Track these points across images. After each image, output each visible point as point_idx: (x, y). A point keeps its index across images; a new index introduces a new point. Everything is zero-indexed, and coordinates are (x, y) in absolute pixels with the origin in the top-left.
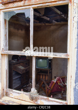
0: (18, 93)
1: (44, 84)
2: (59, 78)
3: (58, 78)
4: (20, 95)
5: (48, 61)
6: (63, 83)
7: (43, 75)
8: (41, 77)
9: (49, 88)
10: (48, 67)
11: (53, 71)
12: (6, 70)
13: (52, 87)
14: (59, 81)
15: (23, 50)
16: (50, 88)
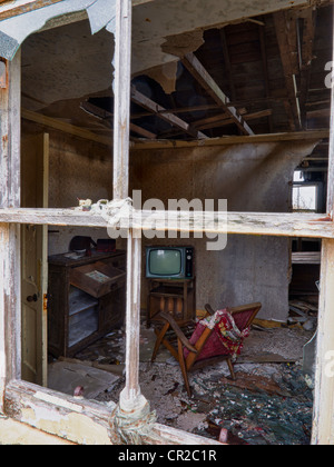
0: (58, 409)
1: (170, 328)
2: (226, 315)
3: (221, 313)
4: (66, 418)
5: (183, 255)
6: (237, 330)
7: (166, 299)
8: (162, 305)
9: (190, 347)
10: (183, 272)
11: (197, 285)
12: (6, 297)
13: (200, 344)
14: (225, 322)
15: (81, 201)
16: (193, 345)
